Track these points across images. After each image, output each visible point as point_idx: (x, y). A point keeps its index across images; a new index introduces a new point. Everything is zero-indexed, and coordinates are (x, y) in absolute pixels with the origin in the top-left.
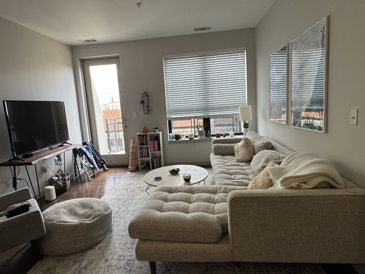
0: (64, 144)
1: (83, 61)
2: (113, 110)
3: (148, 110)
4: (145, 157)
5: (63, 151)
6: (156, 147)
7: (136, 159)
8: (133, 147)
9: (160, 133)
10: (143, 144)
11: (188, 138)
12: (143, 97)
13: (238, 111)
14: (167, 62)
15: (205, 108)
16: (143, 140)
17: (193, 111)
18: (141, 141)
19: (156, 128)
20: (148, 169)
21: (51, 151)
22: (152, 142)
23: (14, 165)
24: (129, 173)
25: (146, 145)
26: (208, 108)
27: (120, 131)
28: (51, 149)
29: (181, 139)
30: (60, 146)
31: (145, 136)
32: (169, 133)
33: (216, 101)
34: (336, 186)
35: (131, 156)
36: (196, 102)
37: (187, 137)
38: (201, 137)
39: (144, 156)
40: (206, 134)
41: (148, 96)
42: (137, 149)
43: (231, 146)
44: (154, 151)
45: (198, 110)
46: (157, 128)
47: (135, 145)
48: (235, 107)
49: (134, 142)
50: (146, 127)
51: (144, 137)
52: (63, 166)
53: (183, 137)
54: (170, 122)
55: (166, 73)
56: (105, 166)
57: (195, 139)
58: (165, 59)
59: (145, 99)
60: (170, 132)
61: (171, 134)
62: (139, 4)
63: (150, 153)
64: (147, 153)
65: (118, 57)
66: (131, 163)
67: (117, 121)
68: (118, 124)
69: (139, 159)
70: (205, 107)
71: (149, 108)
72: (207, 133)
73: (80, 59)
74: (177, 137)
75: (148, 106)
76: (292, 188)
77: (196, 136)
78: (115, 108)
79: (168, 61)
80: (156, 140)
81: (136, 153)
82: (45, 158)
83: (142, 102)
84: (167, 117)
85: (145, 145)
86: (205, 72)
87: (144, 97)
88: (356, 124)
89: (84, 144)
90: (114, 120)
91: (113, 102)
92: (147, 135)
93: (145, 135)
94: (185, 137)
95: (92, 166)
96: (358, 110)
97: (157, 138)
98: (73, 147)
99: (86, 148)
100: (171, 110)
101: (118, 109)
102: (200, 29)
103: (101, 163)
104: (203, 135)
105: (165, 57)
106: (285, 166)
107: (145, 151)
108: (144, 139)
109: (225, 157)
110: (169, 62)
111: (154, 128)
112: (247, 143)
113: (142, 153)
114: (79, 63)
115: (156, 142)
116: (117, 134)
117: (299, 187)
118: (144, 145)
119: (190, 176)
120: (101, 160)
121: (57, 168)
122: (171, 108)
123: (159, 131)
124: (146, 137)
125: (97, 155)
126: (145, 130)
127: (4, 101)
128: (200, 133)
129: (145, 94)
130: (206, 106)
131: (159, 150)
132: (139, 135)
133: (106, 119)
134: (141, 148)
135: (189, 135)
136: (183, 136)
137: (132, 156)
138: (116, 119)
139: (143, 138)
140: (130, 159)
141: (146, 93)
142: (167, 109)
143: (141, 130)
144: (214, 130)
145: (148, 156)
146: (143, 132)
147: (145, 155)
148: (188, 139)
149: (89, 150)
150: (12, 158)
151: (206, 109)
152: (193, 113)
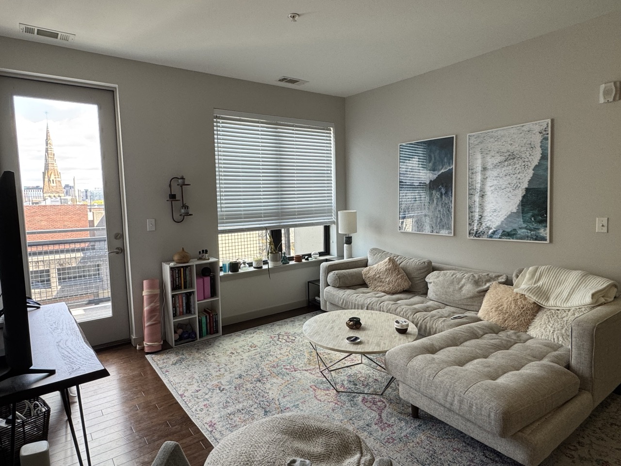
3: (185, 214)
4: (182, 314)
6: (208, 292)
10: (177, 288)
11: (252, 266)
12: (171, 186)
15: (278, 212)
16: (178, 277)
19: (203, 252)
20: (190, 339)
22: (201, 280)
25: (185, 288)
26: (282, 212)
29: (240, 271)
31: (182, 269)
33: (295, 202)
36: (264, 202)
37: (250, 265)
38: (276, 262)
41: (183, 185)
44: (203, 298)
46: (206, 251)
47: (157, 292)
49: (153, 286)
50: (185, 250)
53: (242, 265)
57: (264, 267)
63: (197, 303)
66: (150, 334)
69: (172, 321)
70: (280, 210)
74: (234, 267)
75: (187, 207)
77: (265, 263)
80: (206, 276)
83: (172, 197)
84: (219, 228)
85: (183, 288)
86: (279, 150)
87: (174, 187)
88: (606, 231)
93: (182, 267)
94: (247, 265)
96: (608, 219)
100: (223, 215)
104: (278, 259)
106: (534, 284)
107: (181, 302)
111: (200, 252)
115: (208, 280)
123: (210, 257)
130: (282, 209)
131: (214, 295)
132: (174, 269)
135: (254, 260)
136: (244, 263)
137: (154, 319)
139: (177, 275)
141: (182, 178)
142: (219, 213)
143: (177, 258)
147: (181, 309)
151: (280, 214)
152: (261, 221)
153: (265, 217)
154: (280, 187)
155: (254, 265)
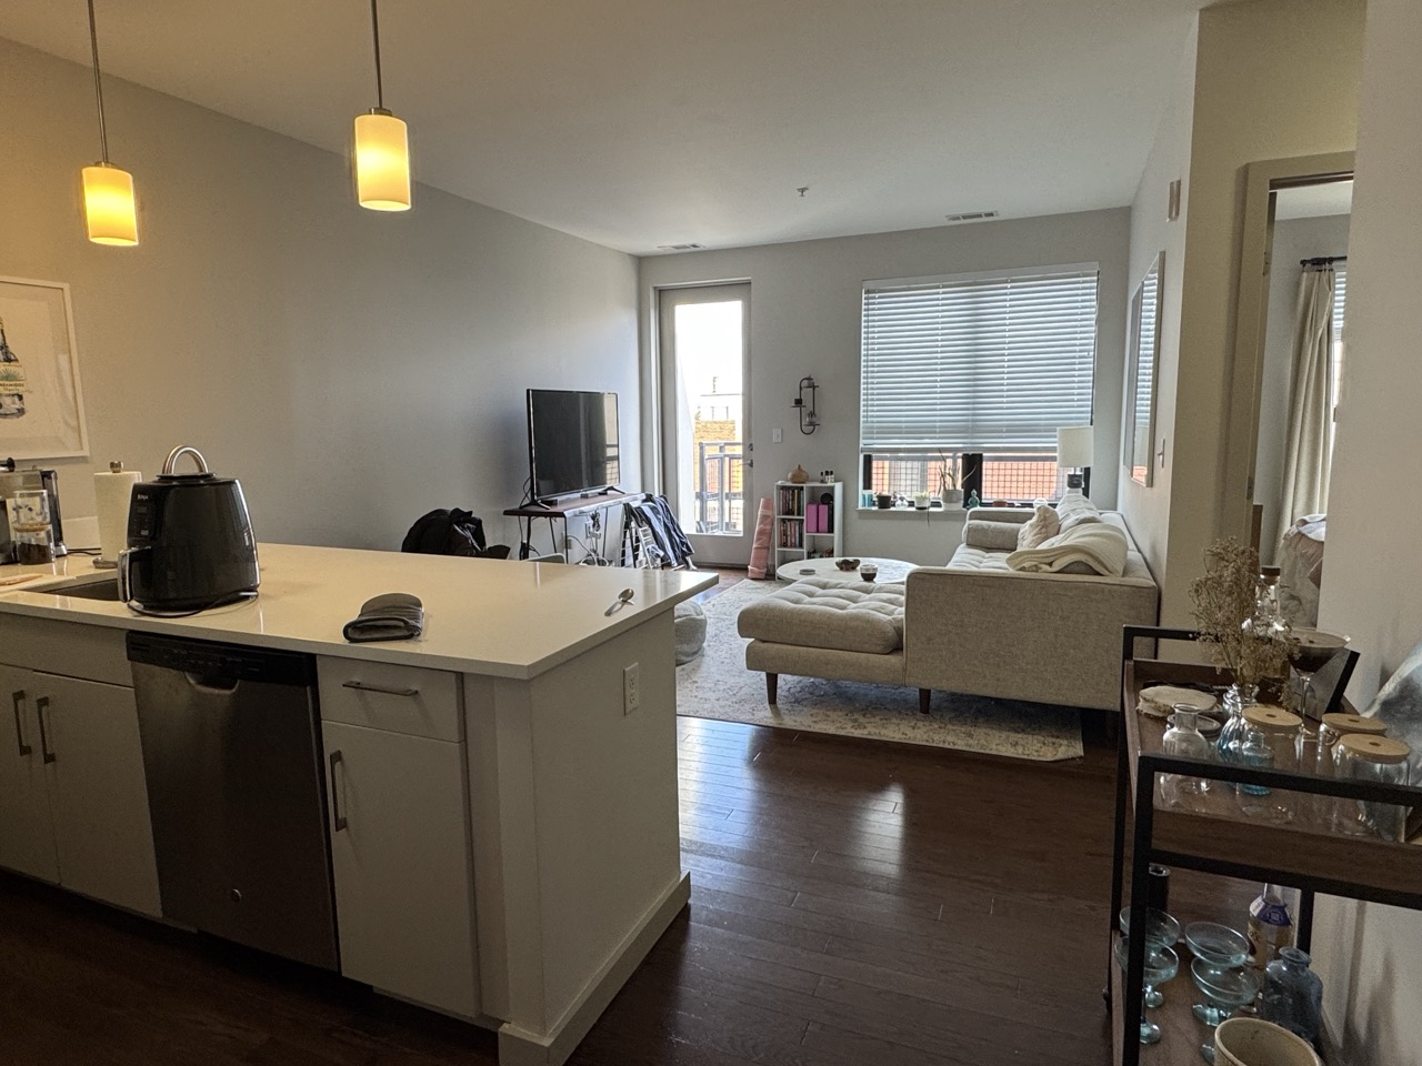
0: (609, 492)
1: (660, 292)
2: (715, 423)
3: (811, 423)
4: (793, 545)
5: (605, 504)
6: (824, 524)
7: (768, 548)
8: (765, 517)
9: (838, 488)
10: (789, 512)
12: (801, 388)
13: (1056, 440)
14: (874, 298)
15: (966, 427)
17: (935, 432)
18: (786, 503)
19: (827, 473)
21: (585, 501)
22: (814, 507)
23: (530, 515)
24: (747, 581)
25: (799, 514)
26: (978, 426)
27: (735, 495)
28: (585, 497)
29: (892, 509)
30: (600, 494)
31: (796, 491)
32: (865, 488)
33: (1000, 408)
34: (1098, 568)
35: (758, 540)
36: (947, 409)
37: (911, 504)
38: (949, 505)
39: (789, 544)
40: (966, 499)
41: (814, 387)
42: (773, 524)
43: (1013, 529)
44: (818, 531)
45: (947, 431)
46: (832, 473)
47: (769, 513)
48: (1049, 430)
49: (767, 506)
50: (802, 467)
51: (793, 491)
52: (601, 542)
53: (899, 502)
54: (868, 460)
55: (868, 327)
56: (688, 558)
57: (932, 509)
58: (867, 292)
59: (807, 395)
60: (868, 485)
61: (867, 492)
62: (803, 190)
63: (805, 534)
64: (797, 535)
65: (749, 283)
66: (756, 558)
67: (728, 451)
68: (730, 459)
69: (776, 549)
70: (968, 423)
71: (814, 419)
72: (968, 495)
73: (655, 288)
74: (884, 502)
75: (812, 414)
76: (1023, 569)
78: (720, 416)
79: (877, 295)
80: (824, 504)
81: (770, 535)
82: (582, 509)
83: (799, 402)
84: (861, 446)
85: (796, 513)
86: (975, 325)
87: (804, 390)
89: (649, 498)
90: (721, 448)
91: (714, 394)
92: (802, 488)
93: (797, 488)
94: (907, 503)
95: (662, 553)
97: (828, 498)
98: (624, 500)
99: (653, 509)
100: (873, 428)
101: (730, 419)
102: (964, 217)
103: (683, 551)
104: (955, 499)
105: (870, 285)
107: (793, 529)
108: (793, 500)
109: (991, 554)
110: (879, 298)
111: (822, 473)
112: (1045, 519)
113: (785, 534)
114: (652, 297)
115: (824, 509)
116: (726, 503)
117: (1036, 569)
118: (793, 514)
119: (876, 569)
120: (683, 543)
121: (589, 544)
122: (872, 422)
123: (836, 481)
124: (799, 494)
125: (675, 531)
126: (799, 476)
127: (528, 391)
128: (949, 496)
129: (806, 381)
130: (973, 421)
131: (831, 529)
132: (783, 488)
133: (701, 444)
134: (784, 521)
135: (917, 498)
136: (902, 499)
137: (761, 541)
138: (726, 444)
140: (754, 546)
141: (809, 379)
142: (862, 425)
143: (790, 476)
144: (990, 491)
145: (801, 546)
146: (794, 479)
147: (793, 540)
148: (913, 509)
149: (659, 513)
150: (527, 501)
151: (971, 429)
152: (935, 438)
153: (940, 432)
154: (974, 385)
155: (916, 504)
